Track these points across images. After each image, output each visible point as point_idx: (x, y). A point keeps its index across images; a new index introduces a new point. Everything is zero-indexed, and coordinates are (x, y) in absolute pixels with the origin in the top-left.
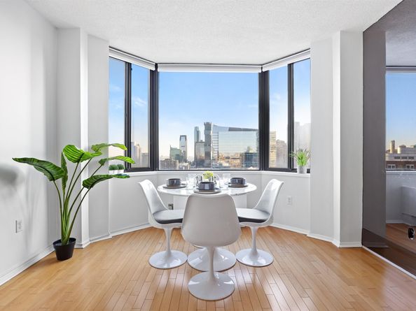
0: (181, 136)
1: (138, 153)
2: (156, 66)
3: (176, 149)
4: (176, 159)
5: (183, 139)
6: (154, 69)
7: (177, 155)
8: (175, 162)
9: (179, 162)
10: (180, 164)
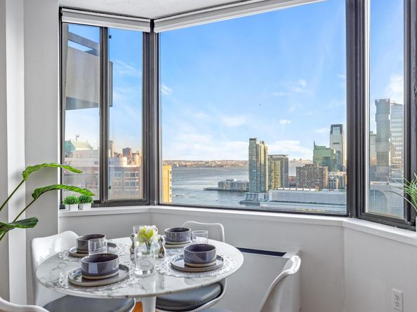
0: (332, 126)
1: (262, 155)
2: (152, 25)
3: (323, 148)
4: (324, 164)
5: (336, 131)
6: (148, 30)
7: (326, 158)
8: (322, 170)
9: (329, 170)
10: (331, 173)
